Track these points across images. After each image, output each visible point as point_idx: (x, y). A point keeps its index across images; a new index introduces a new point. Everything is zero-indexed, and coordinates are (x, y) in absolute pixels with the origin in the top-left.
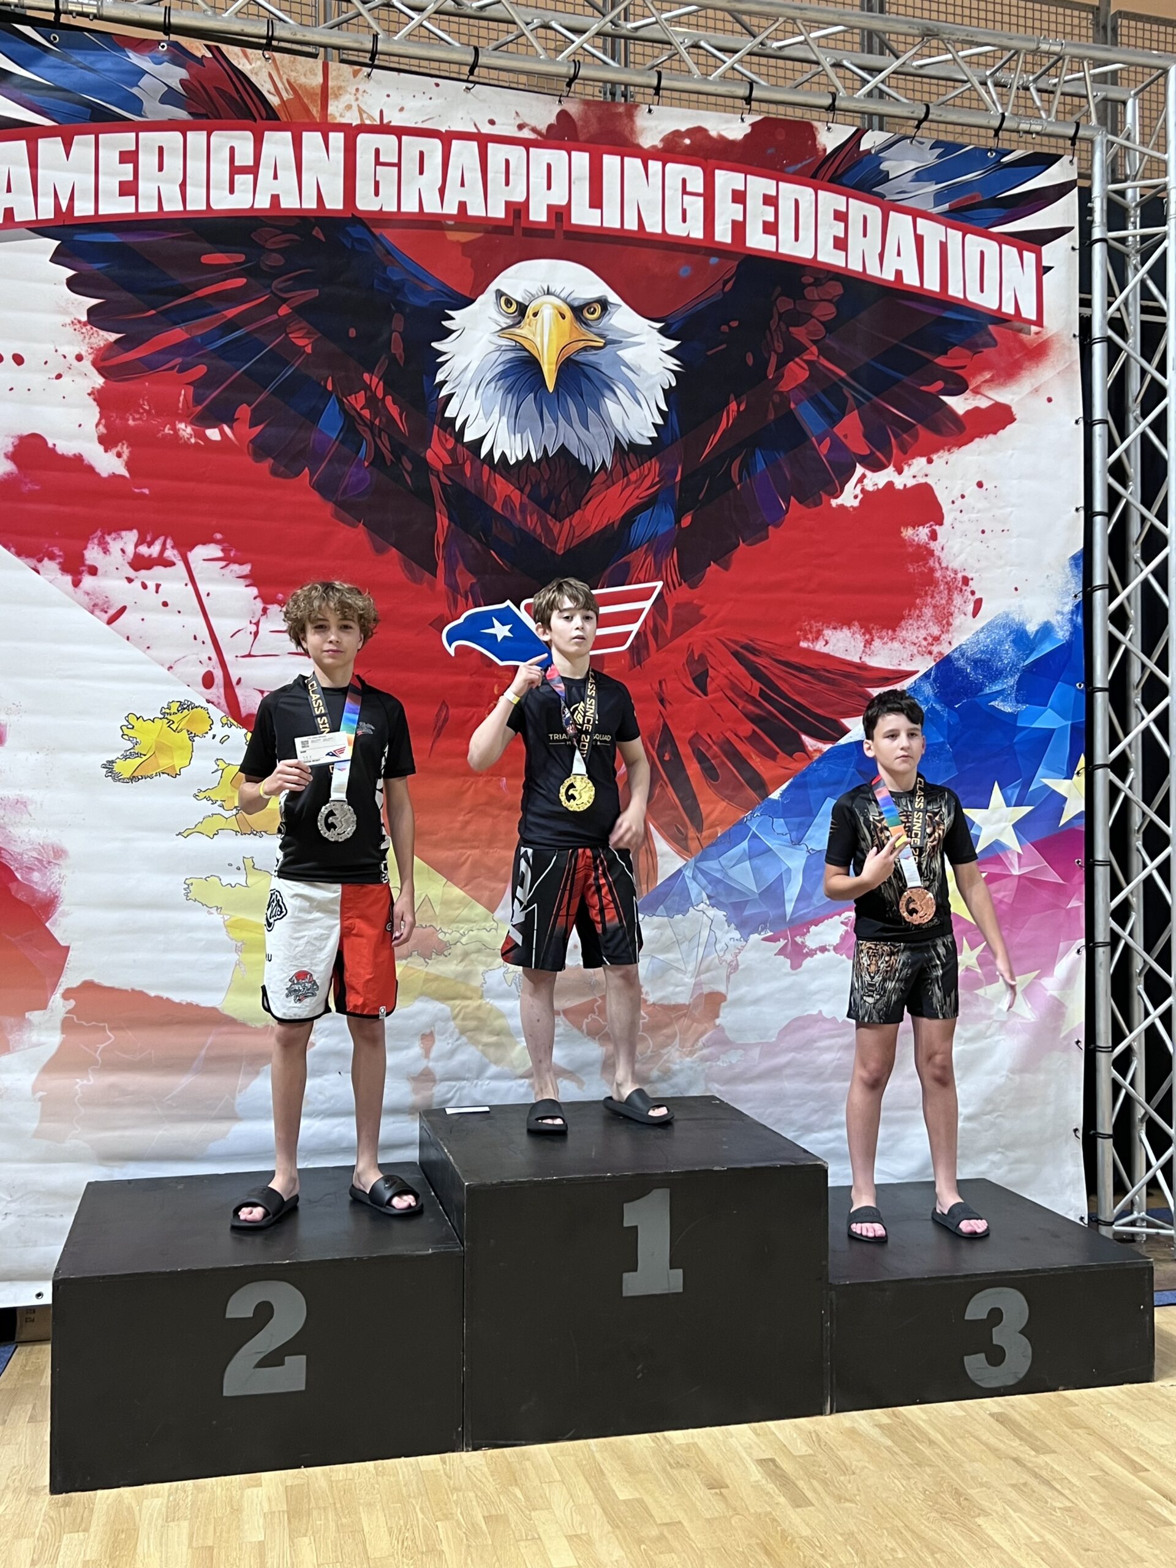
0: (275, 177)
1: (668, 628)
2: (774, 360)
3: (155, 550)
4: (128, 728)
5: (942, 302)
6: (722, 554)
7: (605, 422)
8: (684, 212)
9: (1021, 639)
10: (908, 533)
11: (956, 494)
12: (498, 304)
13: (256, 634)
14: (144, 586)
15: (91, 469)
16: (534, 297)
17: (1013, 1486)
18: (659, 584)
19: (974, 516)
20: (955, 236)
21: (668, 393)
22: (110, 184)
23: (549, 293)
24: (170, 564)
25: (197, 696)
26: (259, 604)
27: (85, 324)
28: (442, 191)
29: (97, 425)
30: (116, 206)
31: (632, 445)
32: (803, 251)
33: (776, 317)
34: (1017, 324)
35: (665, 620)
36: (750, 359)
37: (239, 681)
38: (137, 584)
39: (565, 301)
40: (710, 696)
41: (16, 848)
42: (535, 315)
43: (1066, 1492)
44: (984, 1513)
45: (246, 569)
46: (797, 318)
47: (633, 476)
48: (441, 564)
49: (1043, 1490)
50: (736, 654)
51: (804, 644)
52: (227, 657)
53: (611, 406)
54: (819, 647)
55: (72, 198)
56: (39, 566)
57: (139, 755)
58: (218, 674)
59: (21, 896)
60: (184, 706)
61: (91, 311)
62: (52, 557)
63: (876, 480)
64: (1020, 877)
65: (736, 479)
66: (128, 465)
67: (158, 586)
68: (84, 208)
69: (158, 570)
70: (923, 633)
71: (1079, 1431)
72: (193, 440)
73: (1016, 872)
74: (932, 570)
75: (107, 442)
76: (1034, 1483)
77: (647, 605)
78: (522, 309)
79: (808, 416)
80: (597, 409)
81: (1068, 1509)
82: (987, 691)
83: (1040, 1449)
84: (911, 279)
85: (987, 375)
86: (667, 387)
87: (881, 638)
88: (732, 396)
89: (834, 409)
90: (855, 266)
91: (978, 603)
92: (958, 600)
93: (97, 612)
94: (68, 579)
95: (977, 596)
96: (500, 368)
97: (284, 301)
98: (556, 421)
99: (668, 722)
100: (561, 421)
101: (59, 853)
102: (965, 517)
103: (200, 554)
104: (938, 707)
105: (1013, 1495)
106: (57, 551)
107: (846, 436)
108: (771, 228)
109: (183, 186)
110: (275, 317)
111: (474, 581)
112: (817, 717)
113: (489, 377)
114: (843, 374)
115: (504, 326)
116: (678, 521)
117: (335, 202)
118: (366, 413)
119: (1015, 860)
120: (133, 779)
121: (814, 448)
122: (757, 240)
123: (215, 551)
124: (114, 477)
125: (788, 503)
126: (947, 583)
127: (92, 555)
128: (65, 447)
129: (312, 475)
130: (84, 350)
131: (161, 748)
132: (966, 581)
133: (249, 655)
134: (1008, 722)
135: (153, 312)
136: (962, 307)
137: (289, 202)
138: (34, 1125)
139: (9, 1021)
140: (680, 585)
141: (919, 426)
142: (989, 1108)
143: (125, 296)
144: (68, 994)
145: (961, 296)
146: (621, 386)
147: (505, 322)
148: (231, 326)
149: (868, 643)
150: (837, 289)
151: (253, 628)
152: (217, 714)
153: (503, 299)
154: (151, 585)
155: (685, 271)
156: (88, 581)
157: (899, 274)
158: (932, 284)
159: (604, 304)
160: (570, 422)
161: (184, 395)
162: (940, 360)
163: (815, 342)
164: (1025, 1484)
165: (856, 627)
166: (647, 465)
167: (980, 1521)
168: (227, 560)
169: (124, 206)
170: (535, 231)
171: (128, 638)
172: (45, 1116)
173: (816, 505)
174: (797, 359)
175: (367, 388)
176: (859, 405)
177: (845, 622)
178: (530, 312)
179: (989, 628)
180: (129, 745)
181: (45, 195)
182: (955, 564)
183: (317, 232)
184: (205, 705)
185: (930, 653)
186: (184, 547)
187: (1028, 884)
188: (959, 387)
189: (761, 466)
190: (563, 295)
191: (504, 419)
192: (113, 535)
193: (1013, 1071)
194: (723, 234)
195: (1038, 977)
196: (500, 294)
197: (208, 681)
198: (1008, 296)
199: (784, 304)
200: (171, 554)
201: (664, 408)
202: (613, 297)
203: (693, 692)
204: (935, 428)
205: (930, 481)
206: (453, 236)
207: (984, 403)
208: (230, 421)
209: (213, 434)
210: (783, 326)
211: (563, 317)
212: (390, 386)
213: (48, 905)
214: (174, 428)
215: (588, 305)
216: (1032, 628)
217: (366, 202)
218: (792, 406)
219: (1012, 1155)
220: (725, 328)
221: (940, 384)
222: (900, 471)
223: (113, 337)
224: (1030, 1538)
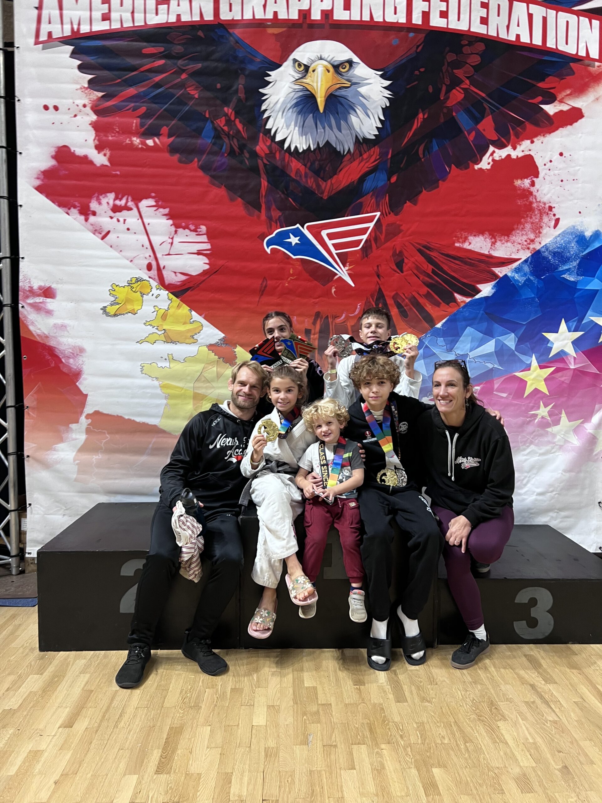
0: (179, 5)
1: (383, 237)
2: (444, 88)
3: (123, 202)
4: (112, 292)
5: (543, 51)
6: (413, 197)
7: (350, 127)
8: (395, 8)
9: (581, 240)
10: (518, 183)
11: (547, 160)
12: (294, 67)
13: (172, 243)
14: (118, 221)
15: (91, 163)
16: (313, 61)
17: (527, 703)
18: (378, 214)
19: (556, 172)
20: (552, 13)
21: (385, 110)
22: (97, 15)
23: (321, 59)
24: (130, 209)
25: (144, 275)
26: (173, 229)
27: (87, 88)
28: (265, 6)
29: (94, 140)
30: (100, 26)
31: (365, 140)
32: (463, 26)
33: (446, 64)
34: (587, 62)
35: (381, 233)
36: (431, 90)
37: (164, 267)
38: (115, 220)
39: (329, 62)
40: (405, 273)
41: (62, 348)
42: (314, 71)
43: (557, 710)
44: (504, 718)
45: (167, 211)
46: (457, 65)
47: (365, 156)
48: (263, 206)
49: (543, 707)
50: (420, 251)
51: (457, 245)
52: (159, 255)
53: (353, 119)
54: (466, 246)
55: (79, 24)
56: (69, 211)
57: (118, 304)
58: (154, 264)
59: (65, 370)
60: (138, 280)
61: (90, 82)
62: (75, 207)
63: (501, 154)
64: (574, 369)
65: (421, 156)
66: (110, 160)
67: (125, 220)
68: (85, 29)
69: (125, 212)
70: (525, 238)
71: (574, 671)
72: (140, 146)
73: (572, 367)
74: (531, 203)
75: (99, 148)
76: (538, 701)
77: (371, 225)
78: (307, 68)
79: (463, 119)
80: (346, 120)
81: (555, 722)
82: (560, 269)
83: (548, 680)
84: (525, 39)
85: (568, 92)
86: (384, 107)
87: (501, 241)
88: (420, 110)
89: (477, 115)
90: (493, 33)
91: (557, 221)
92: (545, 219)
93: (97, 234)
94: (82, 218)
95: (557, 217)
96: (295, 101)
97: (184, 71)
98: (324, 128)
99: (382, 287)
100: (327, 128)
101: (82, 350)
102: (551, 173)
103: (145, 203)
104: (532, 278)
105: (524, 709)
106: (77, 204)
107: (484, 130)
108: (444, 15)
109: (133, 13)
110: (179, 80)
111: (280, 214)
112: (464, 284)
113: (289, 106)
114: (484, 95)
115: (297, 78)
116: (389, 179)
117: (209, 16)
118: (226, 128)
119: (572, 361)
120: (115, 315)
121: (466, 137)
122: (436, 22)
123: (151, 202)
124: (103, 166)
125: (450, 167)
126: (540, 210)
127: (94, 205)
128: (80, 152)
129: (199, 161)
130: (86, 101)
131: (128, 301)
132: (551, 208)
133: (169, 254)
134: (572, 287)
135: (119, 80)
136: (556, 53)
137: (185, 18)
138: (75, 476)
139: (62, 428)
140: (390, 213)
141: (527, 123)
142: (551, 489)
143: (106, 73)
144: (88, 416)
145: (554, 47)
146: (359, 107)
147: (297, 76)
148: (158, 85)
149: (493, 243)
150: (481, 47)
151: (170, 241)
152: (154, 284)
153: (297, 64)
154: (122, 220)
155: (395, 42)
156: (92, 219)
157: (518, 36)
158: (537, 41)
159: (350, 63)
160: (331, 127)
161: (135, 122)
162: (541, 85)
163: (468, 78)
164: (534, 702)
165: (487, 235)
166: (372, 150)
167: (500, 724)
168: (158, 206)
169: (104, 26)
170: (313, 25)
171: (111, 247)
172: (79, 472)
173: (466, 168)
174: (457, 88)
175: (226, 115)
176: (492, 112)
177: (480, 232)
178: (311, 70)
179: (564, 234)
180: (113, 299)
181: (67, 24)
182: (545, 199)
183: (200, 33)
184: (148, 279)
185: (528, 248)
186: (137, 200)
187: (579, 373)
188: (551, 99)
189: (436, 148)
190: (329, 59)
191: (297, 128)
192: (103, 195)
193: (565, 471)
194: (417, 19)
195: (582, 423)
196: (295, 61)
197: (149, 267)
198: (582, 46)
199: (451, 57)
200: (131, 204)
201: (383, 118)
202: (356, 59)
203: (395, 271)
204: (536, 123)
205: (531, 153)
206: (270, 31)
207: (565, 108)
208: (158, 135)
209: (150, 142)
210: (450, 69)
211: (329, 71)
212: (237, 113)
213: (77, 375)
214: (131, 140)
215: (342, 64)
216: (588, 234)
217: (225, 15)
218: (454, 114)
219: (563, 514)
220: (417, 72)
221: (540, 98)
222: (514, 148)
223: (100, 94)
224: (527, 739)
